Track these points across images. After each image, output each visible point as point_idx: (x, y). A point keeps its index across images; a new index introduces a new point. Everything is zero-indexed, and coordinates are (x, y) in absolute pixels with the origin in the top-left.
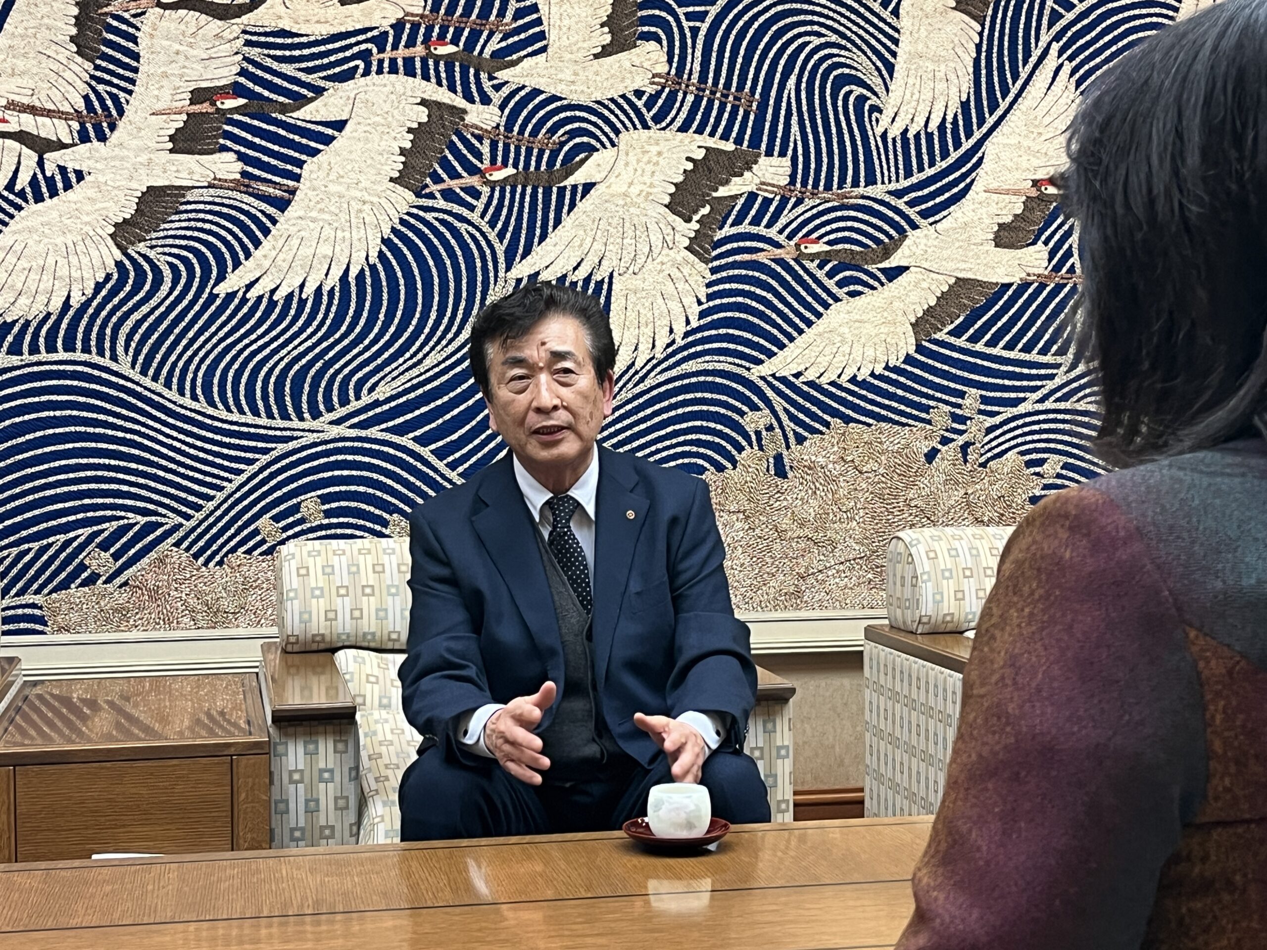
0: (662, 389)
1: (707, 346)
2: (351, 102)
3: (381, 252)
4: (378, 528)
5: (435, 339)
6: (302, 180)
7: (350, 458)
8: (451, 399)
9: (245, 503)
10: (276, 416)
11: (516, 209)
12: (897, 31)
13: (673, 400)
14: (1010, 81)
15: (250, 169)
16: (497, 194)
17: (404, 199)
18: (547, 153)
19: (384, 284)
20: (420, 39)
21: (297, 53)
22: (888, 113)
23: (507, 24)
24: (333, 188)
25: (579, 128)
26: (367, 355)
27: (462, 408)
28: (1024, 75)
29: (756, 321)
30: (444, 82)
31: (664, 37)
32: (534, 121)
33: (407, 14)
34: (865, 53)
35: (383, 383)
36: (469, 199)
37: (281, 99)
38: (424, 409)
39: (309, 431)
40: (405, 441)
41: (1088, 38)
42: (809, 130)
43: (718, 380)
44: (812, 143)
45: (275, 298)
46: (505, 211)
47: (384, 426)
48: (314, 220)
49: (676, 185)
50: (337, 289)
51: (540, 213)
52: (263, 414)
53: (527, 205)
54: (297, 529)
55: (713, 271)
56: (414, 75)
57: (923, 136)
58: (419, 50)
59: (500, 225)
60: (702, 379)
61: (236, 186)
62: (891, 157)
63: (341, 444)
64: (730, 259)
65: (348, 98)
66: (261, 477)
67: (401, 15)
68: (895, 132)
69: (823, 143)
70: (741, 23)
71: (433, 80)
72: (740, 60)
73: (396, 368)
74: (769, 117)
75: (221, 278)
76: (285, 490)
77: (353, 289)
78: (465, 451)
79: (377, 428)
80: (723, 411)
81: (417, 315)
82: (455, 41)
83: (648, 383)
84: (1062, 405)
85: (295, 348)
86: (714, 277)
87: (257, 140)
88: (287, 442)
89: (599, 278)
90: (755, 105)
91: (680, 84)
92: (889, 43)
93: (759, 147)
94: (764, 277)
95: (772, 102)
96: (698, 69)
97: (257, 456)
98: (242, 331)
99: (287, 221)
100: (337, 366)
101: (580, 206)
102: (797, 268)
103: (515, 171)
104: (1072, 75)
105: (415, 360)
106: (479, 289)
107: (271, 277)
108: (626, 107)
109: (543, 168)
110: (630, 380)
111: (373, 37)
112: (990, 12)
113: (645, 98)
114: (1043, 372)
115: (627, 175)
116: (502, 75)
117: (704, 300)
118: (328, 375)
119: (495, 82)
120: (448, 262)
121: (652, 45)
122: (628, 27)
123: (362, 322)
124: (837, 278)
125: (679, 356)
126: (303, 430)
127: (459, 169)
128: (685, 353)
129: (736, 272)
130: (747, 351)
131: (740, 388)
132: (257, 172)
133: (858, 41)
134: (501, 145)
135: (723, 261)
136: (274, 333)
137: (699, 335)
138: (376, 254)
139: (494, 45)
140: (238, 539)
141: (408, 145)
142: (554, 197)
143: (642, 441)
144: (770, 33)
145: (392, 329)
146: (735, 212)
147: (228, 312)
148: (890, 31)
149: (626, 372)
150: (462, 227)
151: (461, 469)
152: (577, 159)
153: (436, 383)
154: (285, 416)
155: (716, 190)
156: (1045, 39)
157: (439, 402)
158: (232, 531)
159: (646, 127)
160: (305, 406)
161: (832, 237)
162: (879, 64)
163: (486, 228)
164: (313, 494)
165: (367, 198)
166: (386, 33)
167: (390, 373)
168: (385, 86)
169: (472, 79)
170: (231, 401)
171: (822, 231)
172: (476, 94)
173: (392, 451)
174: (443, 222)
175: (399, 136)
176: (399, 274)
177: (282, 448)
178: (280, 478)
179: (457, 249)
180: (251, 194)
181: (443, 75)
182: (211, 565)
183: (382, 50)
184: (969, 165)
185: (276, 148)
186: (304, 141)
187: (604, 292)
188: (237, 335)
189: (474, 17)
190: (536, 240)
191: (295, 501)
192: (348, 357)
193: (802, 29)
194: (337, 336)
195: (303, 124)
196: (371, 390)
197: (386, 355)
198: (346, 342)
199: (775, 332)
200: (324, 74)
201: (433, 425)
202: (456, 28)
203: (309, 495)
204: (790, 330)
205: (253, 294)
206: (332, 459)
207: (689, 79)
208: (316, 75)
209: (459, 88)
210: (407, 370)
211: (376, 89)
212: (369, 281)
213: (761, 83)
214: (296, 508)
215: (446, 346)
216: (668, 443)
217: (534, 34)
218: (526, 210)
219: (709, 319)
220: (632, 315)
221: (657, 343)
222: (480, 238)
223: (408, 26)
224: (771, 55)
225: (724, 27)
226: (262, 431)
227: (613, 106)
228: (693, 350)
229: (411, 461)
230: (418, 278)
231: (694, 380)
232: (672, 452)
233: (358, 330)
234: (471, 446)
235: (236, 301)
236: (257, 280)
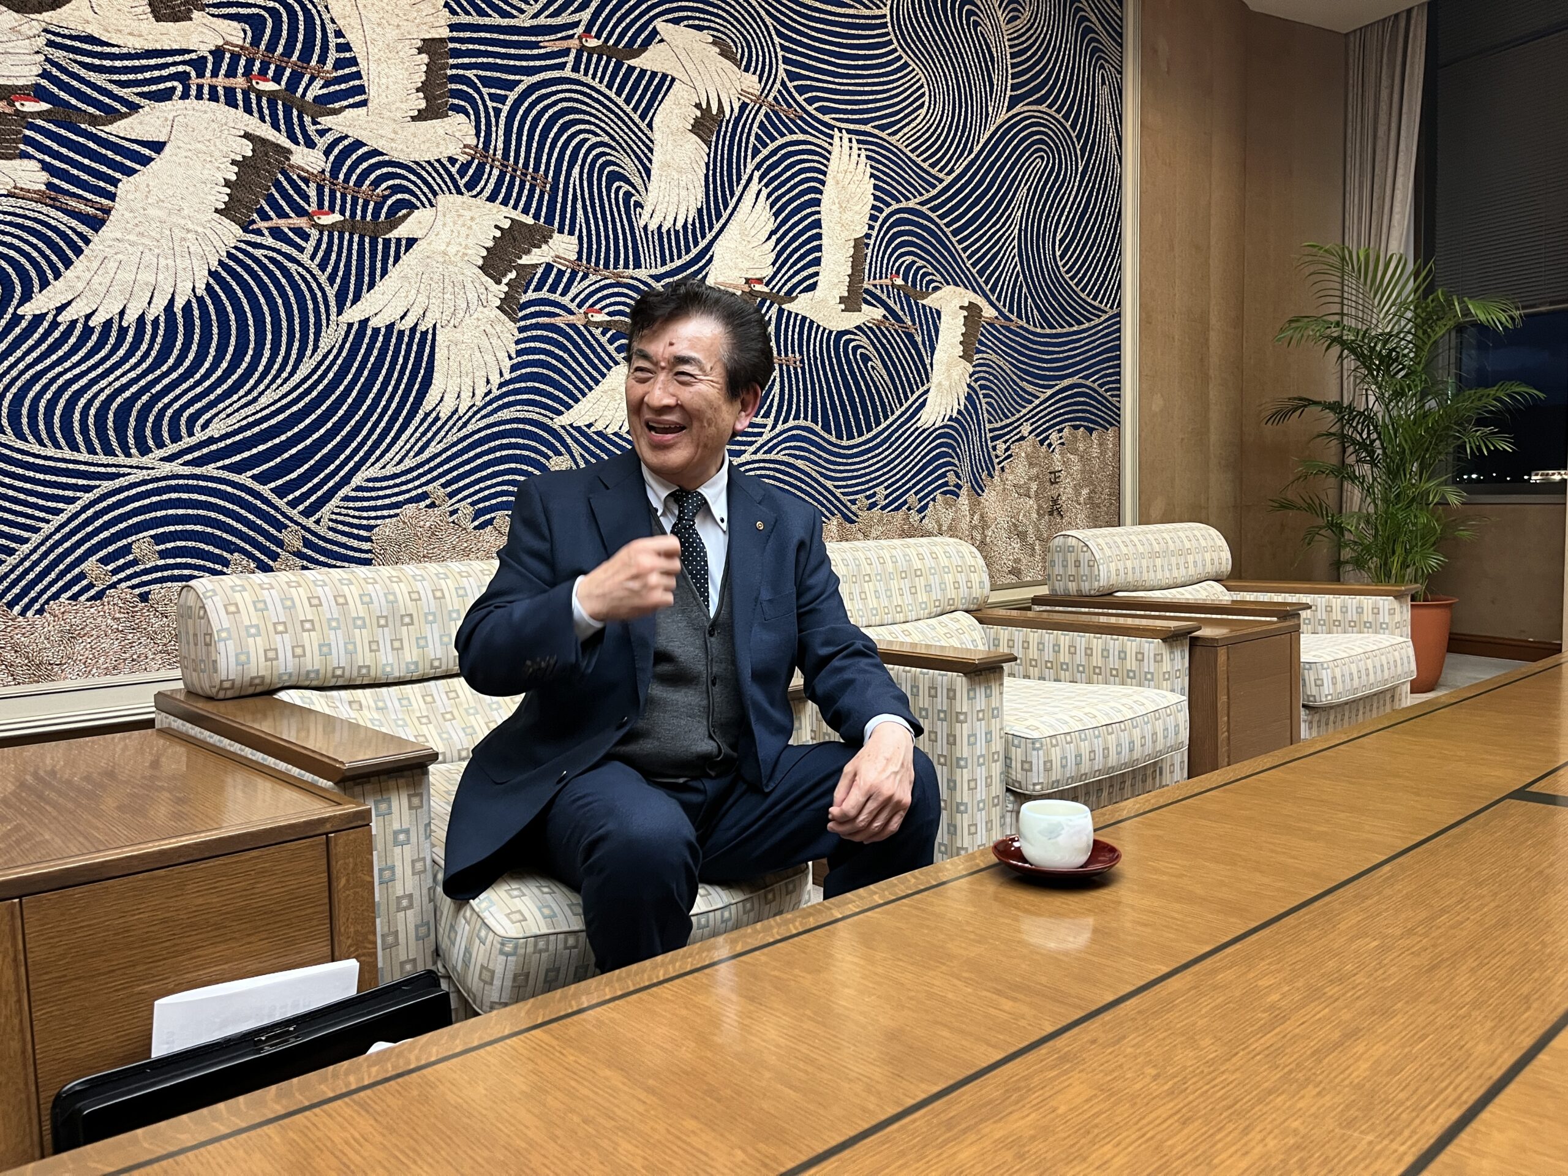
0: (482, 434)
1: (519, 397)
2: (169, 123)
3: (208, 284)
4: (218, 567)
5: (270, 377)
6: (117, 199)
7: (185, 496)
8: (288, 438)
9: (67, 545)
10: (99, 450)
11: (344, 255)
12: (652, 141)
13: (492, 444)
14: (729, 197)
15: (56, 181)
16: (325, 238)
17: (230, 233)
18: (372, 204)
19: (214, 317)
20: (240, 70)
21: (107, 63)
22: (648, 209)
23: (328, 72)
24: (152, 212)
25: (400, 185)
26: (199, 390)
27: (300, 447)
28: (737, 194)
29: (556, 377)
30: (267, 118)
31: (471, 112)
32: (358, 171)
33: (227, 43)
34: (629, 156)
35: (216, 420)
36: (298, 240)
37: (91, 110)
38: (261, 448)
39: (137, 467)
40: (244, 479)
41: (776, 171)
42: (591, 215)
43: (528, 427)
44: (593, 228)
45: (91, 324)
46: (334, 256)
47: (220, 464)
48: (132, 244)
49: (487, 249)
50: (162, 319)
51: (367, 262)
52: (83, 448)
53: (355, 252)
54: (129, 572)
55: (521, 330)
56: (236, 107)
57: (672, 232)
58: (239, 82)
59: (329, 269)
60: (515, 426)
61: (41, 198)
62: (651, 246)
63: (173, 482)
64: (534, 321)
65: (166, 120)
66: (83, 516)
67: (220, 42)
68: (653, 226)
69: (602, 228)
70: (534, 112)
71: (256, 114)
72: (535, 145)
73: (231, 405)
74: (560, 199)
75: (26, 297)
76: (113, 530)
77: (180, 320)
78: (304, 489)
79: (213, 465)
80: (533, 455)
81: (250, 352)
82: (277, 79)
83: (470, 428)
84: (767, 457)
85: (117, 379)
86: (521, 336)
87: (64, 151)
88: (113, 479)
89: (424, 329)
90: (548, 186)
91: (487, 157)
92: (646, 151)
93: (553, 225)
94: (561, 339)
95: (561, 186)
96: (502, 146)
97: (78, 494)
98: (54, 357)
99: (101, 241)
100: (166, 400)
101: (405, 258)
102: (586, 333)
103: (342, 218)
104: (767, 199)
105: (250, 397)
106: (312, 330)
107: (85, 301)
108: (442, 171)
109: (369, 218)
110: (454, 424)
111: (191, 60)
112: (714, 139)
113: (457, 166)
114: (756, 430)
115: (445, 235)
116: (326, 121)
117: (514, 355)
118: (156, 410)
119: (319, 127)
120: (280, 301)
121: (461, 117)
122: (441, 96)
123: (191, 356)
124: (616, 345)
125: (495, 405)
126: (131, 467)
127: (287, 209)
128: (500, 402)
129: (539, 332)
130: (550, 402)
131: (545, 435)
132: (65, 186)
133: (624, 145)
134: (327, 190)
135: (529, 322)
136: (92, 362)
137: (511, 387)
138: (204, 287)
139: (316, 90)
140: (60, 584)
141: (234, 178)
142: (380, 247)
143: (467, 481)
144: (558, 125)
145: (224, 365)
146: (536, 280)
147: (36, 336)
148: (647, 141)
149: (450, 417)
150: (292, 267)
151: (301, 507)
152: (400, 214)
153: (273, 422)
154: (109, 451)
155: (520, 258)
156: (750, 167)
157: (277, 441)
158: (53, 575)
159: (460, 192)
160: (131, 441)
161: (611, 309)
162: (640, 167)
163: (316, 271)
164: (145, 534)
165: (190, 226)
166: (205, 58)
167: (224, 409)
168: (205, 112)
169: (295, 120)
170: (44, 435)
171: (604, 303)
172: (300, 136)
173: (229, 489)
174: (272, 260)
175: (222, 166)
176: (229, 309)
177: (107, 485)
178: (106, 518)
179: (288, 288)
180: (57, 209)
181: (266, 111)
182: (29, 614)
183: (201, 75)
184: (704, 261)
185: (86, 162)
186: (118, 158)
187: (429, 342)
188: (48, 362)
189: (294, 58)
190: (365, 287)
191: (124, 542)
192: (178, 391)
193: (582, 127)
194: (164, 368)
195: (119, 141)
196: (205, 426)
197: (219, 391)
198: (174, 375)
199: (570, 387)
200: (139, 90)
201: (272, 464)
202: (277, 66)
203: (141, 535)
204: (582, 386)
205: (65, 318)
206: (165, 497)
207: (494, 154)
208: (129, 90)
209: (283, 127)
210: (242, 407)
211: (197, 114)
212: (196, 313)
213: (552, 168)
214: (127, 549)
215: (282, 385)
216: (489, 483)
217: (354, 86)
218: (355, 257)
219: (519, 372)
220: (454, 365)
221: (476, 392)
222: (311, 280)
223: (228, 55)
224: (559, 144)
225: (521, 112)
226: (83, 467)
227: (430, 169)
228: (506, 400)
229: (251, 499)
230: (249, 315)
231: (508, 427)
232: (493, 490)
233: (187, 363)
234: (310, 485)
235: (46, 324)
236: (69, 303)
